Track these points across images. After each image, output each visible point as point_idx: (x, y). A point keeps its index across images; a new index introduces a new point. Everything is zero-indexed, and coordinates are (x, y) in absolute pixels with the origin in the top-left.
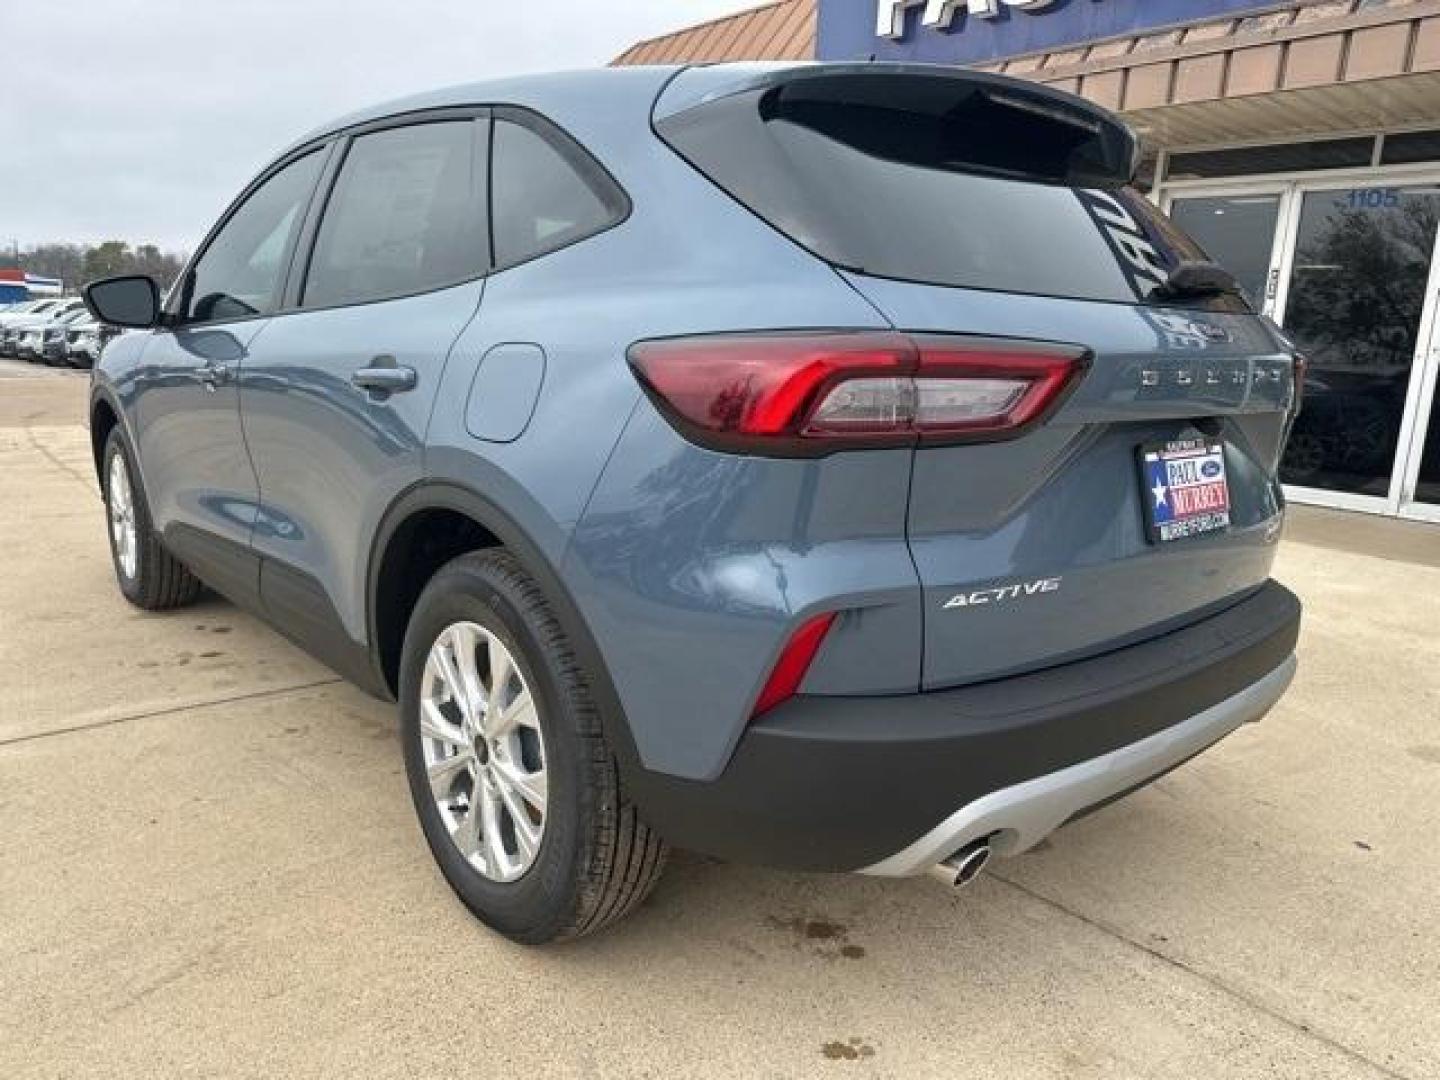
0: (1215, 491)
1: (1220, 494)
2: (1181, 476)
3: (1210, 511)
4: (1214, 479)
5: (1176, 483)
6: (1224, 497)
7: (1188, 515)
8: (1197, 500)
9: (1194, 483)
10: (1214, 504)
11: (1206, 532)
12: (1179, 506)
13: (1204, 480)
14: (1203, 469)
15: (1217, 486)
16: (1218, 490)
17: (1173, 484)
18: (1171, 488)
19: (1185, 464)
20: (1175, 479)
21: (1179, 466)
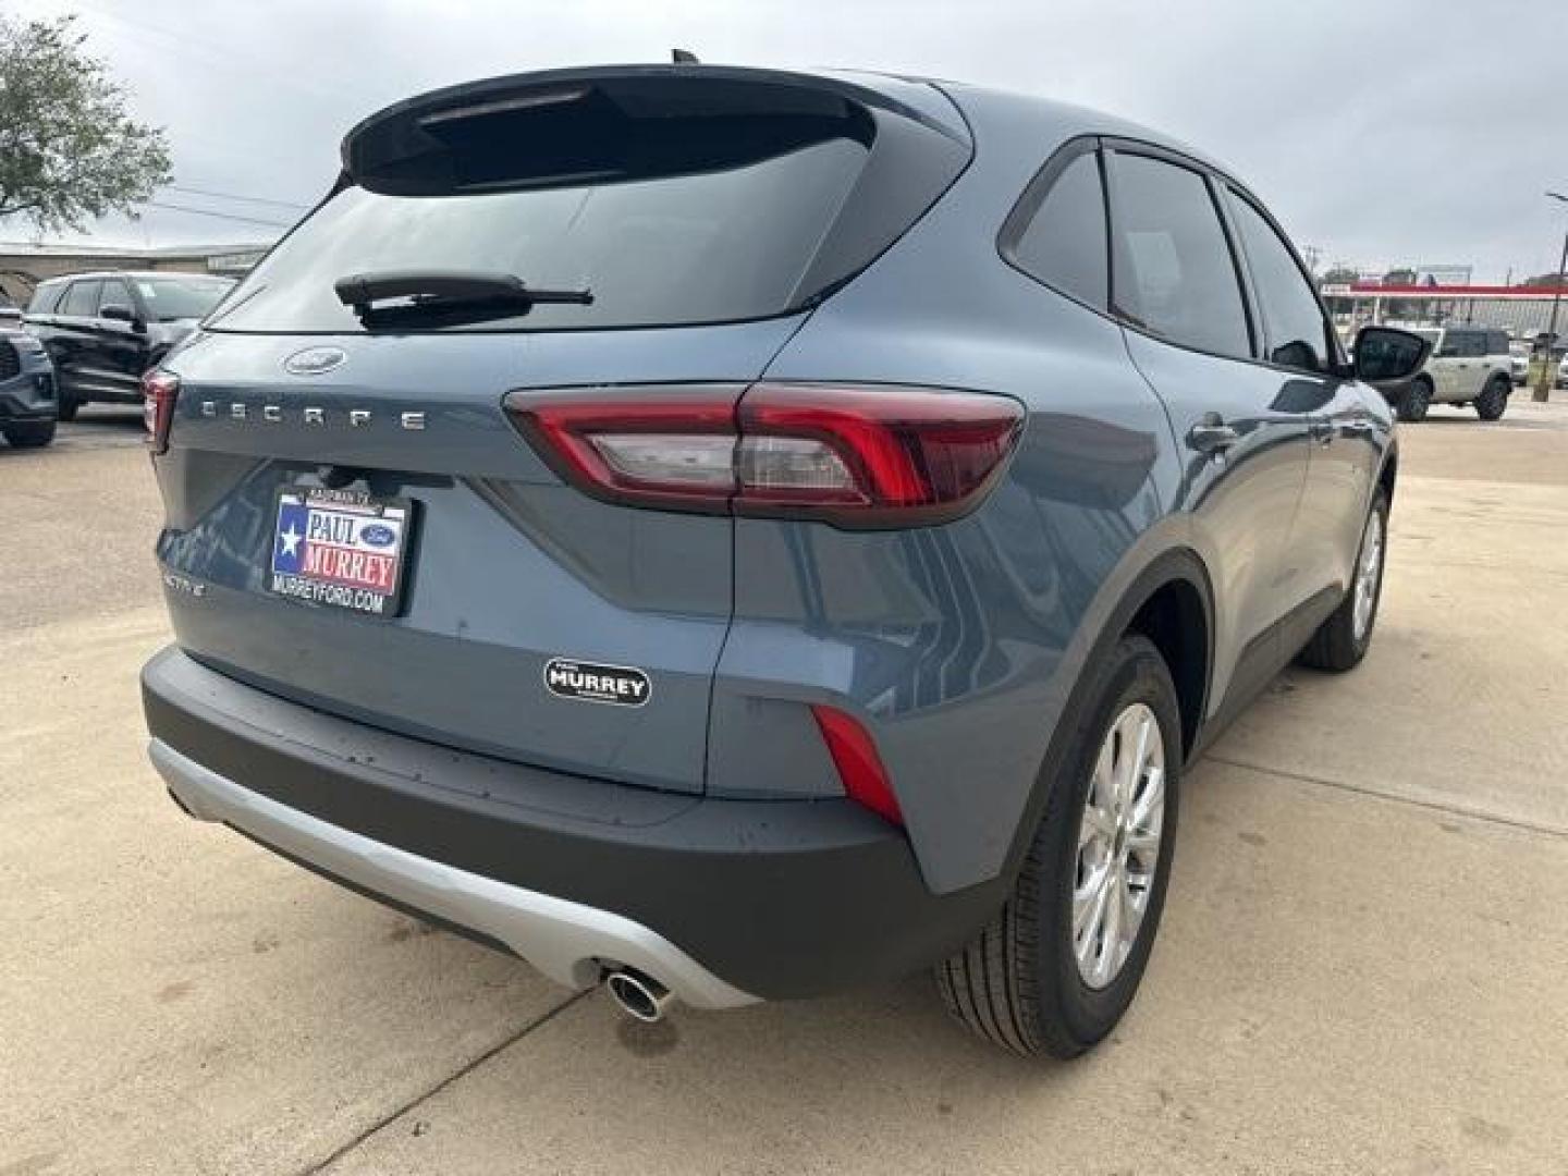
0: (376, 565)
1: (384, 572)
2: (328, 532)
3: (355, 587)
4: (383, 550)
5: (316, 536)
6: (387, 579)
7: (319, 578)
8: (342, 565)
9: (343, 544)
10: (367, 580)
11: (336, 607)
12: (312, 562)
13: (362, 545)
14: (365, 533)
15: (382, 560)
16: (382, 565)
17: (312, 536)
18: (308, 540)
19: (337, 519)
20: (317, 533)
21: (328, 519)
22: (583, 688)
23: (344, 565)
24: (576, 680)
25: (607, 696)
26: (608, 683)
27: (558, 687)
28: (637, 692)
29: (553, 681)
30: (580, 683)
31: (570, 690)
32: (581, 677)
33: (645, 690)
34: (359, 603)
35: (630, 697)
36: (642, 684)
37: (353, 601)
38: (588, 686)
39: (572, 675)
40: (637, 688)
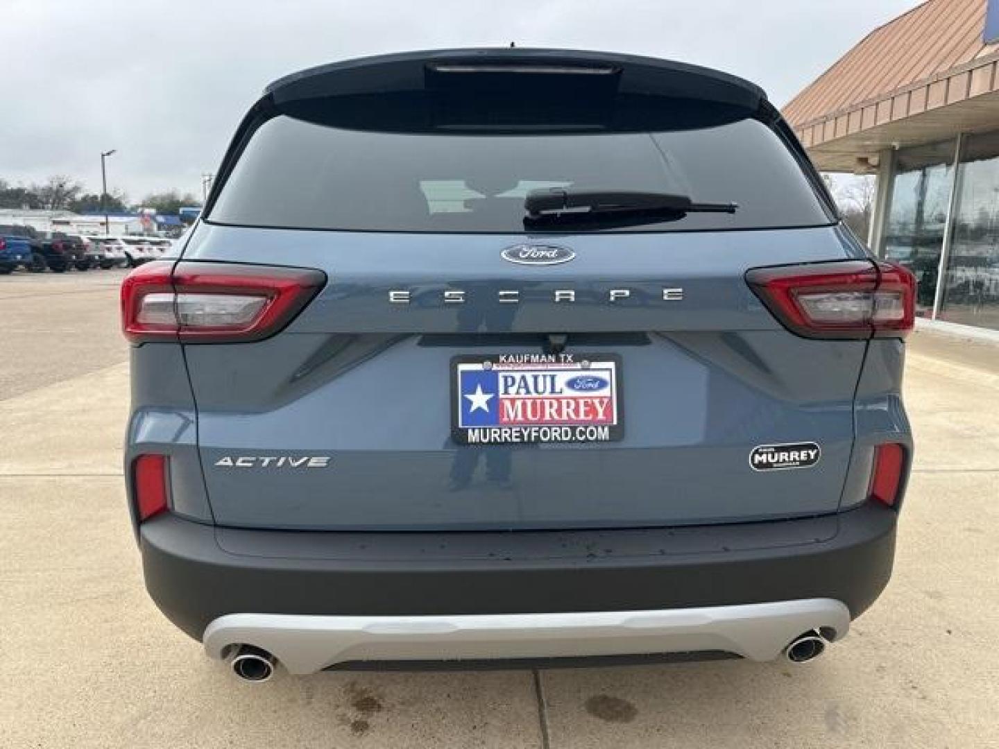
0: (590, 406)
1: (600, 409)
3: (572, 425)
4: (596, 394)
5: (512, 392)
6: (607, 413)
7: (526, 424)
8: (550, 411)
9: (547, 395)
10: (584, 418)
11: (555, 442)
13: (569, 392)
14: (571, 384)
15: (596, 402)
16: (598, 405)
17: (506, 392)
18: (501, 396)
19: (536, 378)
20: (513, 390)
21: (523, 378)
22: (778, 462)
23: (553, 411)
24: (773, 457)
25: (794, 464)
26: (794, 455)
27: (760, 465)
28: (812, 457)
29: (756, 462)
30: (776, 459)
31: (769, 465)
32: (776, 455)
33: (816, 455)
34: (581, 436)
35: (809, 461)
36: (815, 451)
37: (574, 434)
38: (781, 460)
39: (770, 456)
40: (812, 454)
